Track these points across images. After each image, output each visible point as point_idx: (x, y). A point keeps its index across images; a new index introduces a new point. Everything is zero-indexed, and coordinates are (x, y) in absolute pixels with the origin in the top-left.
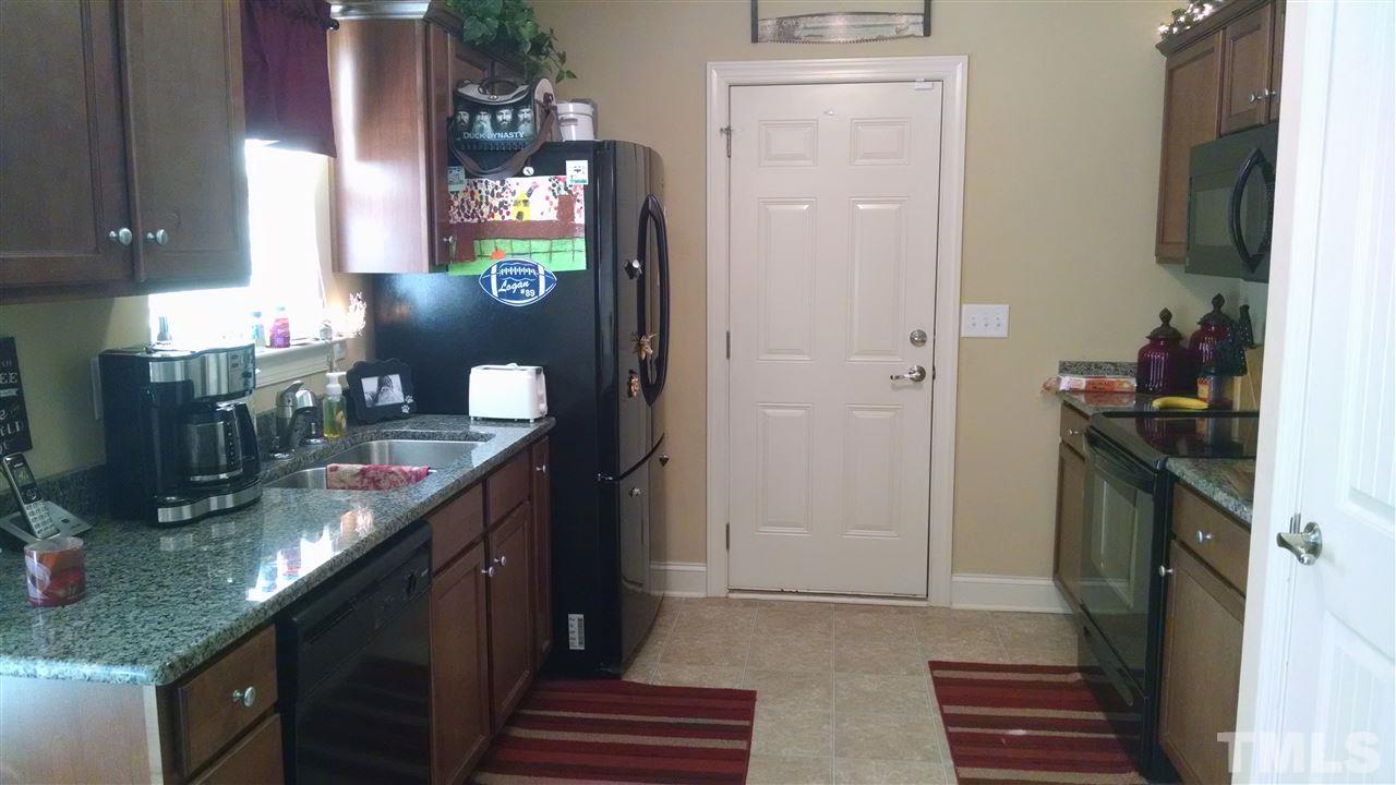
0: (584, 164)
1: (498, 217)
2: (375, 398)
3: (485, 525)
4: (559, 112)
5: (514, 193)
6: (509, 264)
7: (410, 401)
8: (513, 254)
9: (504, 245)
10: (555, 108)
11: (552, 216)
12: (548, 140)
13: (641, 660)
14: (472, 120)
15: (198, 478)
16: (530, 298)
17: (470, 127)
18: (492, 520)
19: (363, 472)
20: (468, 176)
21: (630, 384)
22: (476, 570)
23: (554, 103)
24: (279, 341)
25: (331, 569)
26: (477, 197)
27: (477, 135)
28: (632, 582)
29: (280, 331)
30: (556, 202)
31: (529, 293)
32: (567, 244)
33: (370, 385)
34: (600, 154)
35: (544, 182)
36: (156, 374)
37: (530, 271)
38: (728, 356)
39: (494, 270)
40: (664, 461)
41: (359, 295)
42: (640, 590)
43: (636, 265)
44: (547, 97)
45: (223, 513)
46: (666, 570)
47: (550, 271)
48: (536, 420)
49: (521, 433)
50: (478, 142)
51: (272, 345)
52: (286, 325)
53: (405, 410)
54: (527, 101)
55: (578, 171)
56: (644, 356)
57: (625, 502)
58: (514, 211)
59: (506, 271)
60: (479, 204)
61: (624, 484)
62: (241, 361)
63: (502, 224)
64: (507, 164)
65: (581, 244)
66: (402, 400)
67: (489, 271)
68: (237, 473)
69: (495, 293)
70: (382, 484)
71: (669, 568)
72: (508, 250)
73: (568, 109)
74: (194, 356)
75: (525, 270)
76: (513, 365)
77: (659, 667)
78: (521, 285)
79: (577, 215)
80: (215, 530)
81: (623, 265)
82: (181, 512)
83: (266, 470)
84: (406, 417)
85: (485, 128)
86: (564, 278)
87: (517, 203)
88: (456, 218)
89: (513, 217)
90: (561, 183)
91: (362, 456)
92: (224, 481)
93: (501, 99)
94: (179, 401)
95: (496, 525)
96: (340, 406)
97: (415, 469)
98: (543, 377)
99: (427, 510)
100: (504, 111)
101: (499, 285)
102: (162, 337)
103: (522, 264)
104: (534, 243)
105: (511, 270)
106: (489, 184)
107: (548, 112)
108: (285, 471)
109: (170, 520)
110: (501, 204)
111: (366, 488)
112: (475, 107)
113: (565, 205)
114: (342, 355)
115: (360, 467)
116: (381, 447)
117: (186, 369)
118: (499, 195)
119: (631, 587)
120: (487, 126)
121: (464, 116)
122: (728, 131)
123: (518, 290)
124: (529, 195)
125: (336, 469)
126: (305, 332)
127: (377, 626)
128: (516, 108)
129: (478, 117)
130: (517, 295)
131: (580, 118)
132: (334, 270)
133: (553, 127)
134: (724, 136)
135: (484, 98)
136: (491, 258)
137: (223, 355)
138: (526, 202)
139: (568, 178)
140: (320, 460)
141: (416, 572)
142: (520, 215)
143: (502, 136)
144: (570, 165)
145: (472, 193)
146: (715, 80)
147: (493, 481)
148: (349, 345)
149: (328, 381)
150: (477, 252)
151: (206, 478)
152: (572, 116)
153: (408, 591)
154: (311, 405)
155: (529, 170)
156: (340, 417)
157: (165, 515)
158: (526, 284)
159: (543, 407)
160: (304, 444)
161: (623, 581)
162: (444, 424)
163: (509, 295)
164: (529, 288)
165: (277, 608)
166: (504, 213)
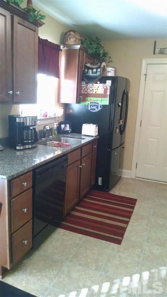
0: (110, 81)
1: (91, 92)
2: (64, 129)
3: (81, 157)
4: (107, 69)
5: (95, 87)
6: (93, 103)
7: (71, 130)
8: (94, 101)
9: (92, 98)
10: (106, 69)
11: (102, 92)
12: (103, 76)
13: (114, 189)
14: (88, 71)
15: (25, 141)
16: (97, 110)
17: (87, 73)
18: (83, 156)
19: (58, 143)
20: (86, 83)
21: (116, 130)
22: (78, 166)
23: (106, 68)
24: (45, 116)
25: (45, 162)
26: (87, 88)
27: (88, 74)
28: (113, 172)
29: (45, 114)
30: (104, 89)
31: (96, 109)
32: (105, 99)
33: (63, 126)
34: (114, 79)
35: (101, 85)
36: (18, 120)
37: (97, 104)
38: (141, 126)
39: (89, 104)
40: (124, 148)
41: (62, 108)
42: (115, 174)
43: (120, 104)
44: (104, 66)
45: (29, 149)
46: (122, 171)
47: (101, 105)
48: (95, 136)
49: (91, 138)
50: (89, 76)
51: (44, 117)
52: (46, 113)
53: (69, 132)
54: (99, 67)
55: (109, 83)
56: (120, 124)
57: (113, 155)
58: (95, 91)
59: (92, 104)
60: (88, 89)
61: (113, 151)
62: (34, 119)
63: (92, 94)
64: (94, 81)
65: (108, 99)
66: (69, 130)
67: (88, 104)
68: (32, 141)
69: (89, 109)
70: (62, 146)
71: (123, 171)
72: (93, 100)
73: (109, 69)
74: (25, 117)
75: (96, 104)
76: (92, 124)
77: (117, 191)
78: (95, 107)
79: (108, 92)
80: (27, 152)
81: (117, 104)
82: (21, 148)
83: (40, 141)
84: (69, 133)
85: (90, 73)
86: (104, 107)
87: (95, 89)
88: (83, 92)
89: (94, 92)
90: (105, 86)
91: (60, 140)
92: (30, 142)
93: (94, 67)
94: (22, 126)
95: (84, 157)
96: (56, 130)
97: (68, 144)
98: (97, 127)
99: (67, 152)
100: (94, 69)
101: (90, 107)
102: (21, 113)
103: (95, 103)
104: (98, 98)
105: (93, 104)
106: (90, 85)
107: (104, 70)
108: (43, 142)
109: (19, 149)
110: (92, 90)
111: (59, 147)
112: (89, 68)
113: (105, 90)
114: (58, 119)
115: (58, 142)
116: (63, 139)
117: (23, 120)
118: (92, 88)
119: (113, 173)
120: (91, 72)
121: (86, 70)
122: (146, 75)
123: (94, 108)
124: (98, 88)
125: (53, 142)
126: (51, 115)
127: (54, 174)
128: (97, 68)
129: (89, 71)
130: (94, 110)
131: (111, 71)
132: (58, 102)
133: (105, 73)
134: (145, 76)
135: (91, 66)
136: (89, 101)
137: (31, 118)
138: (97, 89)
139: (107, 84)
140: (51, 140)
141: (64, 165)
142: (96, 92)
143: (94, 75)
144: (107, 81)
145: (86, 87)
146: (144, 63)
147: (83, 148)
148: (60, 118)
149: (54, 124)
150: (86, 100)
151: (26, 142)
152: (110, 71)
153: (62, 168)
154: (49, 129)
155: (99, 82)
156: (56, 132)
157: (18, 148)
158: (96, 107)
159: (97, 134)
160: (48, 137)
161: (111, 172)
162: (77, 135)
163: (92, 109)
164: (96, 108)
165: (33, 168)
166: (93, 92)
